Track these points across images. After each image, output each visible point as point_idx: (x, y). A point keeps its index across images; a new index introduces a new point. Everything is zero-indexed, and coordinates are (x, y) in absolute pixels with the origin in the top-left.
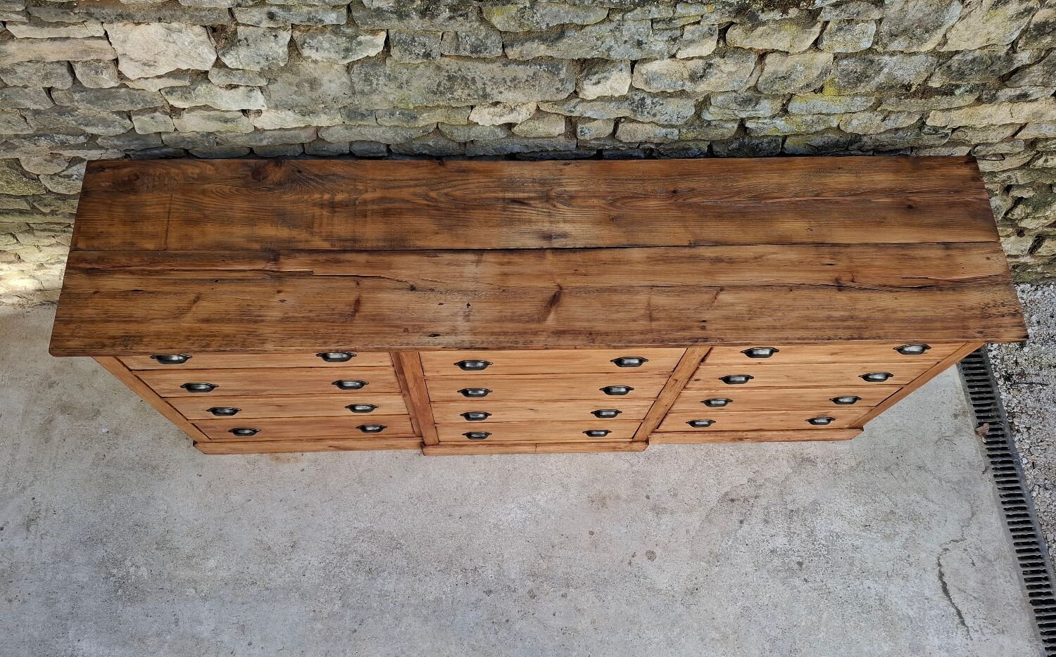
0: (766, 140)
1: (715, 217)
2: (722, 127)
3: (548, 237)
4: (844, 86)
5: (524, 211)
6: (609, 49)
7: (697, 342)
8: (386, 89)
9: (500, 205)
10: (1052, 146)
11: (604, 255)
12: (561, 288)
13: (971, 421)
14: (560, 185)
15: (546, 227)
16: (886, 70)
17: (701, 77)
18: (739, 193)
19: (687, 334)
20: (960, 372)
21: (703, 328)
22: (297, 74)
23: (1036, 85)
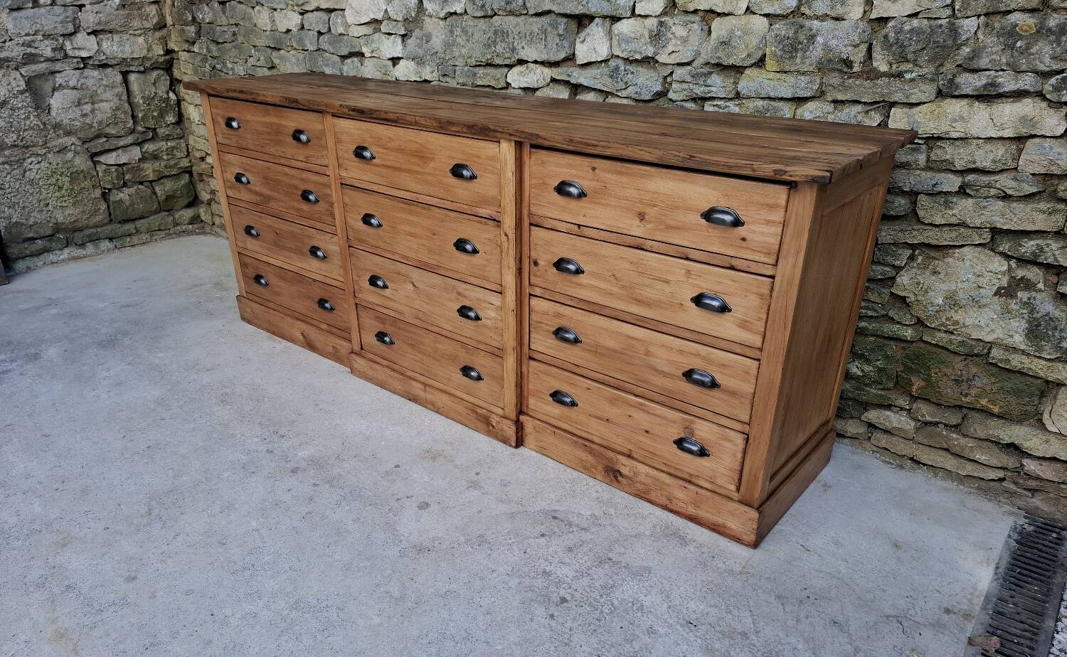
4: (782, 56)
8: (461, 41)
16: (820, 39)
22: (421, 29)
23: (1002, 70)
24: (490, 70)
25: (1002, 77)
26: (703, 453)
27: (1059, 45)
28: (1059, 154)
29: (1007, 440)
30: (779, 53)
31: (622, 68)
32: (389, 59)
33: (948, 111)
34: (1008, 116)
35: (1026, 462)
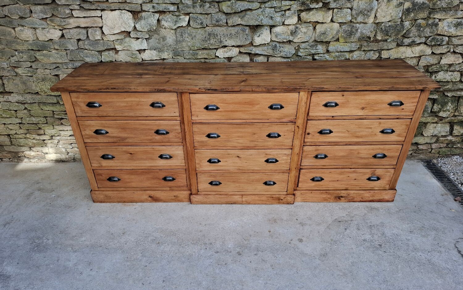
2: (306, 58)
3: (242, 72)
4: (346, 37)
5: (233, 68)
6: (261, 20)
8: (187, 39)
10: (435, 69)
11: (264, 74)
12: (247, 79)
13: (451, 197)
16: (359, 30)
17: (295, 32)
22: (159, 34)
23: (416, 37)
24: (205, 51)
25: (416, 39)
26: (378, 179)
27: (432, 29)
28: (430, 60)
29: (414, 142)
30: (345, 36)
31: (278, 46)
32: (137, 50)
33: (400, 50)
34: (417, 50)
35: (419, 146)
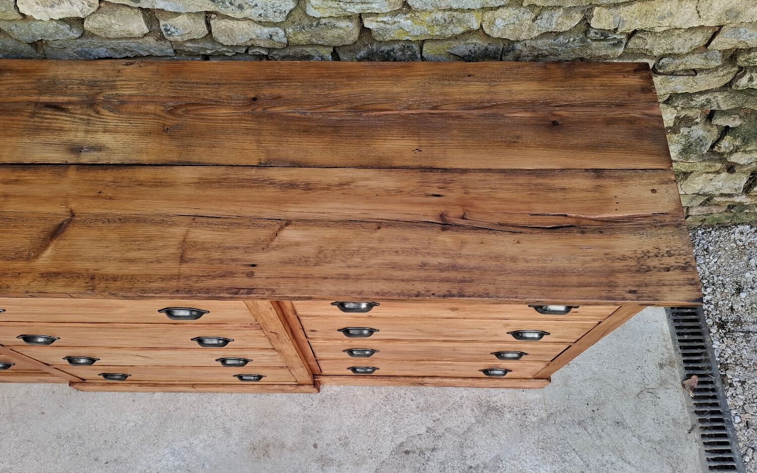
0: (397, 46)
1: (299, 131)
2: (334, 27)
3: (77, 149)
5: (57, 117)
7: (236, 294)
9: (31, 109)
11: (144, 174)
12: (73, 215)
13: (678, 371)
14: (113, 87)
15: (79, 137)
18: (336, 103)
19: (227, 282)
20: (669, 317)
21: (251, 275)
28: (750, 36)
33: (658, 9)
34: (717, 8)
